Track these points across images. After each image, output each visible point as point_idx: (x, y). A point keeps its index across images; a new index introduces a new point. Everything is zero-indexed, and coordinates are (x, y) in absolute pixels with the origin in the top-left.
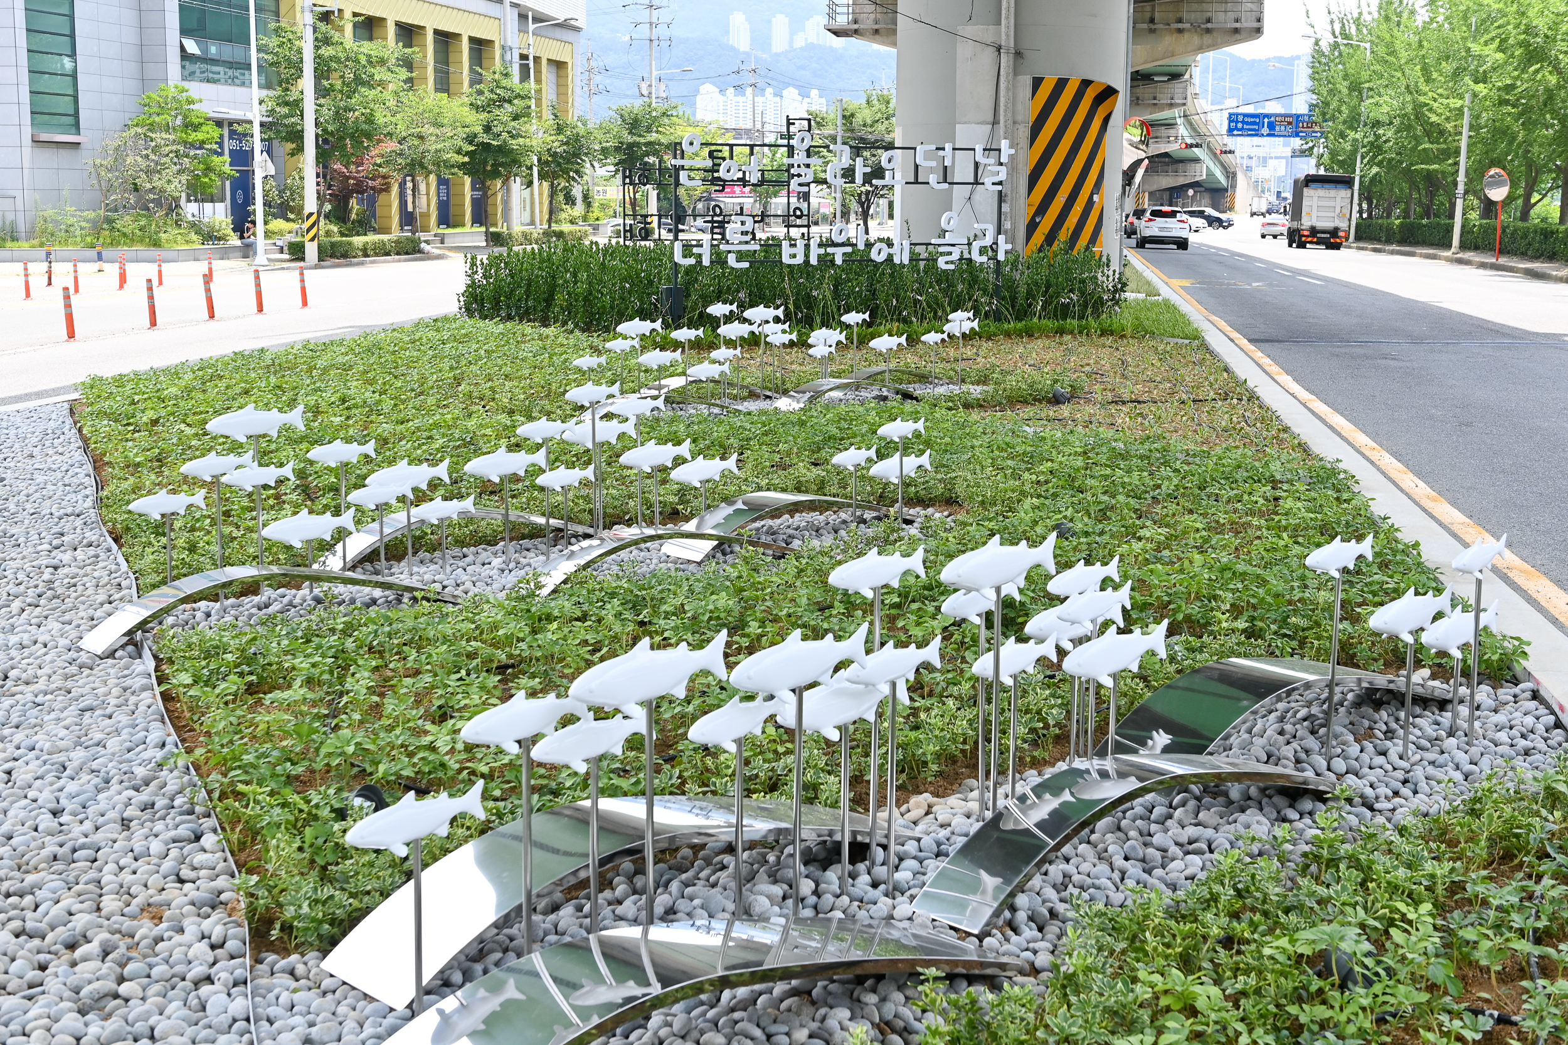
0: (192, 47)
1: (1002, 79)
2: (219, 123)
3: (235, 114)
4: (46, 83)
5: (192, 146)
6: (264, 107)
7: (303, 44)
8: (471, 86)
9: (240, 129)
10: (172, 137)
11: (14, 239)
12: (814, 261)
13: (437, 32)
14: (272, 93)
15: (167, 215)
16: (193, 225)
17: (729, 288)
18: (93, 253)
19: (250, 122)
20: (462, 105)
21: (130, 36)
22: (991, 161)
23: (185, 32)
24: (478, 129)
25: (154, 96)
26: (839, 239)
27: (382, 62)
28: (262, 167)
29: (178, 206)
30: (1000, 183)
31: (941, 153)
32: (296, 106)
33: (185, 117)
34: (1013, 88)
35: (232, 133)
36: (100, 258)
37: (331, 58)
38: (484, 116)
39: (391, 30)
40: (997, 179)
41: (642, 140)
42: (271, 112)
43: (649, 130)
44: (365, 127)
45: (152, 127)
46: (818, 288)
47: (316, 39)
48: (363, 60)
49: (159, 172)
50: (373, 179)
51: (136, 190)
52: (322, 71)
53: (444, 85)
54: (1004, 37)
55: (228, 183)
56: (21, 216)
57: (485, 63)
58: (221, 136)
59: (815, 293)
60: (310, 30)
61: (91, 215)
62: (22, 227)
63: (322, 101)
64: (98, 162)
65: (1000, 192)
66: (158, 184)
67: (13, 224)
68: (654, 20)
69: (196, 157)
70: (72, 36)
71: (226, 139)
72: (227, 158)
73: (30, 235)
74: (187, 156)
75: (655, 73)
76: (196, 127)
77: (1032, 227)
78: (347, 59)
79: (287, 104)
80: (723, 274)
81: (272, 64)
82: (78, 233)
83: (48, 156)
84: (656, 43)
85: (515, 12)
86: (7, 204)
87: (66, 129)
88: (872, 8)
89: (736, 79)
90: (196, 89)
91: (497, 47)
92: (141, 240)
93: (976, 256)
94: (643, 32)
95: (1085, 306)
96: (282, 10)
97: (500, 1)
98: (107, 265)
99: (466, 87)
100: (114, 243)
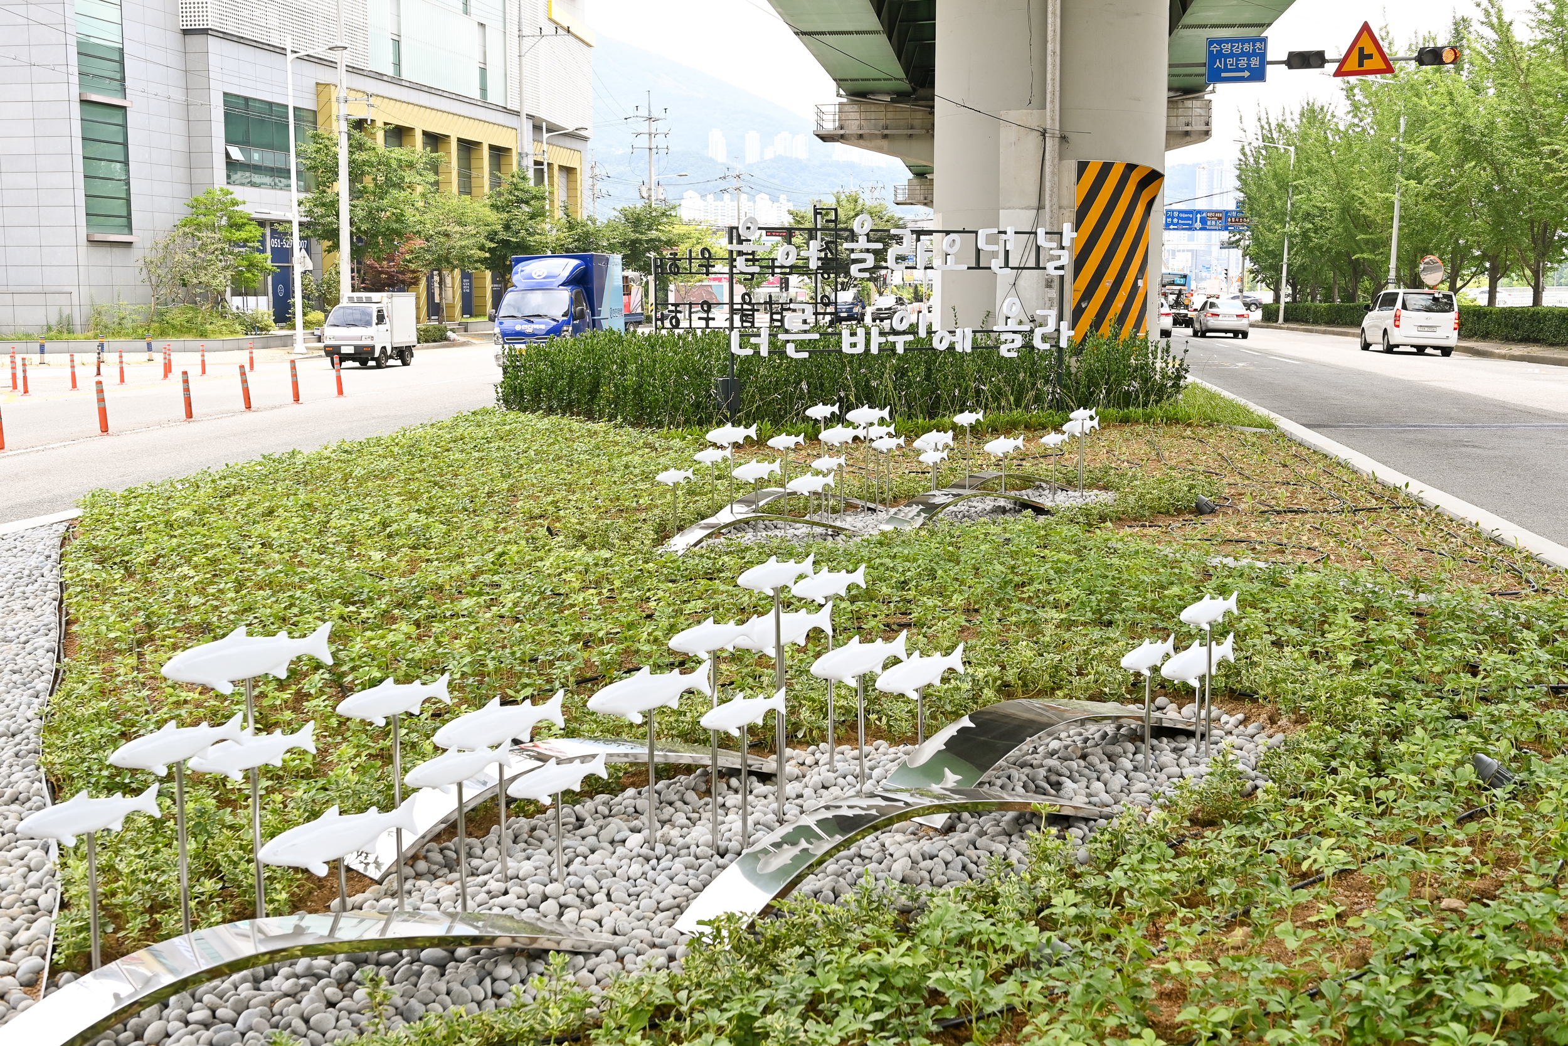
0: (236, 154)
1: (1048, 163)
2: (262, 223)
3: (276, 214)
4: (101, 188)
5: (237, 244)
6: (302, 208)
7: (338, 149)
8: (491, 188)
9: (281, 229)
10: (217, 236)
11: (70, 332)
12: (874, 350)
13: (460, 140)
14: (310, 196)
15: (213, 307)
16: (237, 317)
18: (143, 344)
19: (290, 222)
20: (483, 206)
21: (179, 143)
22: (1054, 245)
23: (229, 141)
24: (499, 227)
25: (201, 198)
26: (899, 327)
27: (411, 165)
28: (300, 262)
29: (223, 300)
30: (1062, 268)
31: (1002, 237)
32: (332, 206)
33: (230, 218)
34: (1058, 172)
35: (274, 233)
36: (150, 348)
37: (364, 163)
38: (505, 215)
39: (419, 138)
40: (1058, 263)
41: (644, 237)
42: (310, 212)
43: (650, 228)
44: (395, 226)
45: (199, 227)
46: (879, 377)
47: (351, 146)
48: (394, 164)
49: (205, 268)
50: (403, 273)
51: (185, 285)
52: (355, 176)
53: (467, 188)
54: (1049, 121)
55: (270, 278)
56: (76, 310)
57: (503, 168)
58: (264, 235)
59: (874, 384)
60: (344, 137)
61: (142, 308)
62: (77, 321)
63: (355, 202)
64: (148, 259)
65: (1062, 277)
66: (204, 279)
67: (70, 317)
68: (653, 131)
69: (239, 254)
70: (125, 145)
71: (268, 238)
72: (269, 254)
73: (86, 327)
74: (232, 253)
75: (654, 179)
76: (239, 227)
77: (1078, 313)
78: (379, 164)
79: (323, 205)
81: (309, 169)
82: (130, 325)
83: (102, 254)
84: (654, 151)
85: (530, 123)
86: (63, 299)
87: (118, 229)
88: (857, 115)
89: (723, 185)
90: (239, 192)
91: (514, 153)
92: (189, 331)
93: (1037, 343)
94: (643, 141)
95: (1147, 394)
96: (320, 120)
97: (517, 114)
98: (155, 355)
99: (486, 189)
100: (163, 333)
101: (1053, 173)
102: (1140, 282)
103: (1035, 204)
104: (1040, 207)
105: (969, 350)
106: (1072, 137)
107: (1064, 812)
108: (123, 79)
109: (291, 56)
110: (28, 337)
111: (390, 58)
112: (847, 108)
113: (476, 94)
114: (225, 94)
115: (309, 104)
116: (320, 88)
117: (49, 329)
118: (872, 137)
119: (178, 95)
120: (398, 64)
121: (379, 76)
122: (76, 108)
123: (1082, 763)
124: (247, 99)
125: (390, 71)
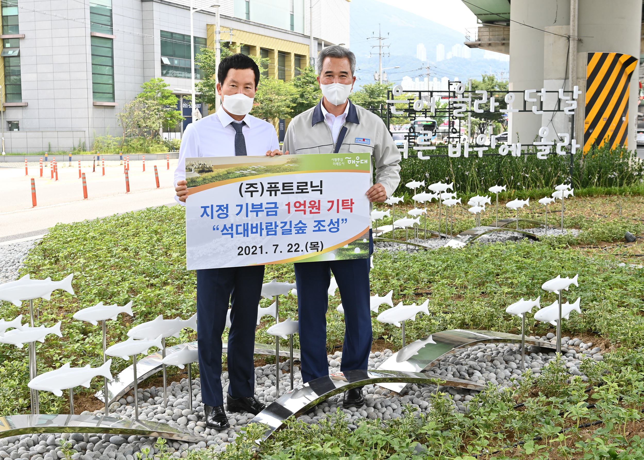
0: (166, 61)
1: (571, 54)
2: (178, 96)
3: (183, 91)
4: (100, 79)
5: (165, 106)
6: (197, 88)
7: (215, 58)
8: (295, 76)
9: (187, 98)
10: (156, 102)
11: (84, 150)
12: (466, 155)
13: (279, 52)
14: (202, 81)
15: (153, 138)
16: (165, 143)
17: (418, 171)
18: (118, 156)
19: (191, 95)
20: (290, 85)
21: (139, 56)
22: (569, 98)
23: (163, 54)
24: (298, 96)
25: (148, 83)
26: (480, 143)
28: (196, 115)
29: (158, 134)
30: (573, 110)
31: (539, 94)
33: (162, 93)
34: (576, 59)
35: (184, 100)
36: (121, 158)
38: (300, 89)
39: (258, 51)
40: (571, 108)
41: (376, 100)
42: (201, 90)
43: (379, 96)
45: (147, 98)
46: (469, 170)
47: (222, 55)
49: (149, 118)
51: (139, 127)
53: (283, 76)
54: (571, 31)
55: (182, 123)
56: (87, 140)
57: (302, 66)
58: (179, 102)
59: (467, 173)
60: (219, 51)
61: (118, 139)
62: (88, 145)
64: (122, 114)
65: (573, 115)
66: (149, 124)
67: (84, 143)
68: (382, 45)
69: (166, 111)
70: (112, 57)
71: (181, 103)
72: (181, 112)
73: (91, 148)
74: (162, 111)
75: (382, 69)
76: (167, 98)
77: (587, 135)
79: (208, 86)
80: (415, 163)
81: (201, 68)
82: (113, 147)
83: (100, 112)
84: (382, 55)
85: (316, 42)
86: (81, 134)
87: (108, 100)
88: (488, 33)
89: (420, 72)
90: (168, 80)
91: (307, 58)
92: (141, 150)
93: (559, 151)
94: (376, 50)
95: (622, 179)
96: (208, 43)
97: (309, 37)
98: (123, 162)
99: (293, 77)
100: (128, 151)
101: (574, 60)
102: (624, 119)
103: (563, 76)
104: (566, 78)
105: (519, 155)
106: (584, 39)
107: (468, 388)
108: (112, 25)
109: (192, 11)
110: (64, 153)
111: (244, 10)
112: (482, 30)
113: (288, 28)
114: (161, 31)
115: (202, 35)
116: (209, 27)
117: (74, 149)
118: (496, 45)
119: (138, 32)
120: (248, 14)
121: (239, 20)
122: (89, 39)
123: (490, 364)
124: (172, 33)
125: (244, 17)
